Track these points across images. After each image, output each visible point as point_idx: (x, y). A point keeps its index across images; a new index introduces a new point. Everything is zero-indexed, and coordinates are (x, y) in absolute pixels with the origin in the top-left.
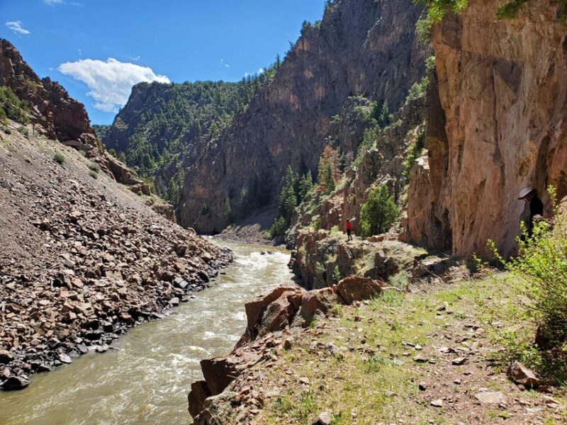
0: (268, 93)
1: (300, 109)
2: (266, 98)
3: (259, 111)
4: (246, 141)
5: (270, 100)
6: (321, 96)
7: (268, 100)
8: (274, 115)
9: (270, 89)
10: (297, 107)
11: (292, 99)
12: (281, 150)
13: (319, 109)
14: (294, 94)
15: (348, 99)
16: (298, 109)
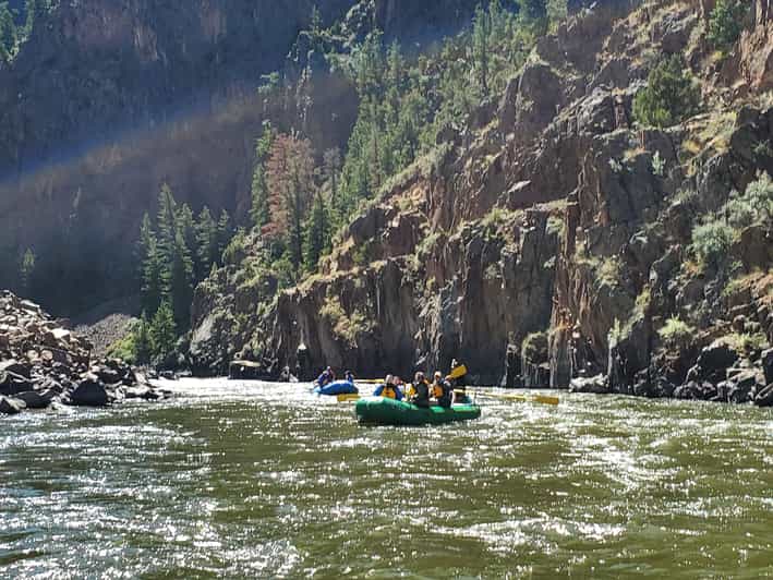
0: (74, 22)
1: (166, 61)
2: (68, 34)
3: (51, 62)
4: (21, 136)
5: (79, 37)
6: (217, 31)
7: (73, 38)
8: (93, 74)
9: (77, 12)
10: (156, 56)
11: (140, 37)
12: (119, 159)
13: (218, 59)
14: (145, 24)
15: (302, 37)
16: (161, 62)
